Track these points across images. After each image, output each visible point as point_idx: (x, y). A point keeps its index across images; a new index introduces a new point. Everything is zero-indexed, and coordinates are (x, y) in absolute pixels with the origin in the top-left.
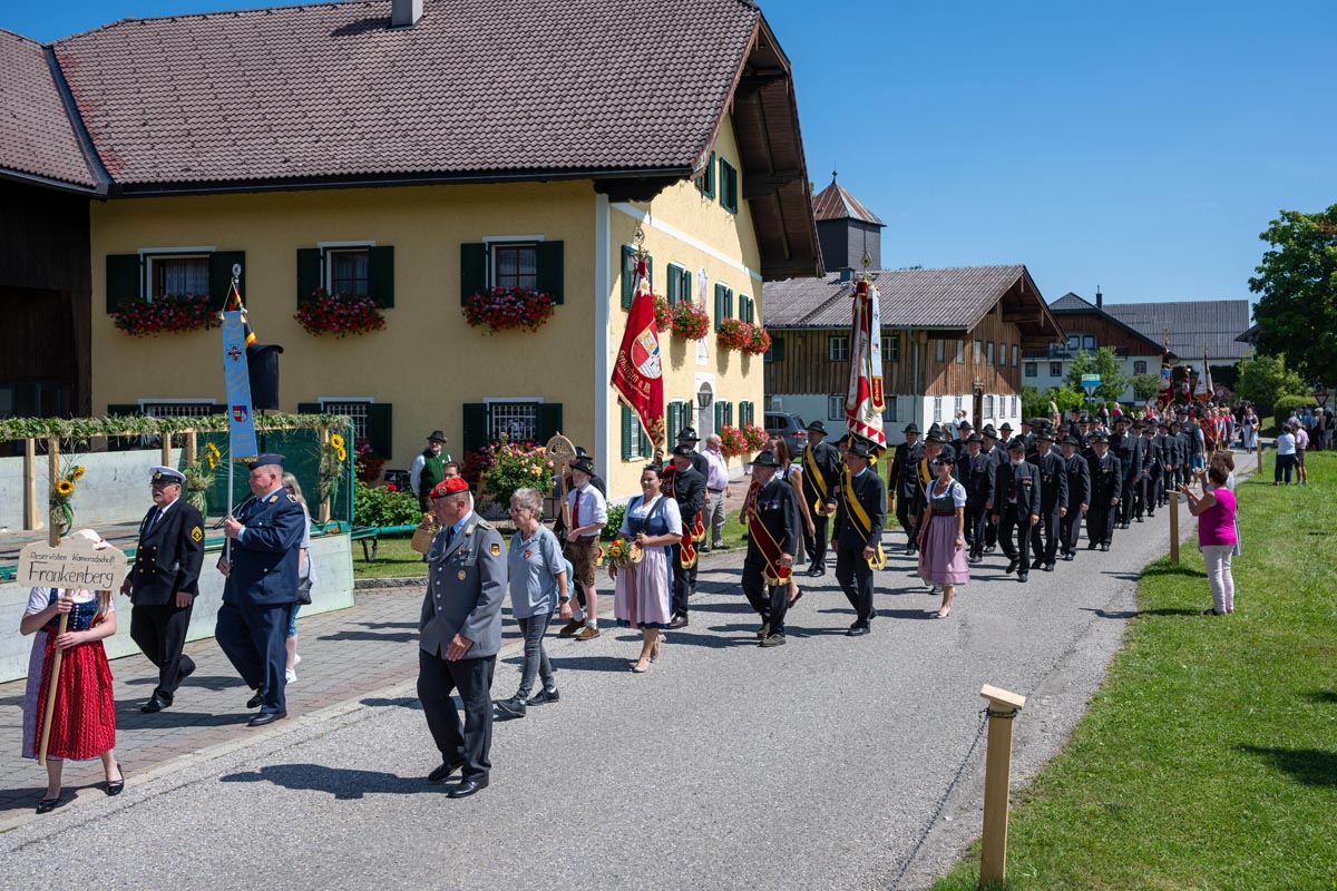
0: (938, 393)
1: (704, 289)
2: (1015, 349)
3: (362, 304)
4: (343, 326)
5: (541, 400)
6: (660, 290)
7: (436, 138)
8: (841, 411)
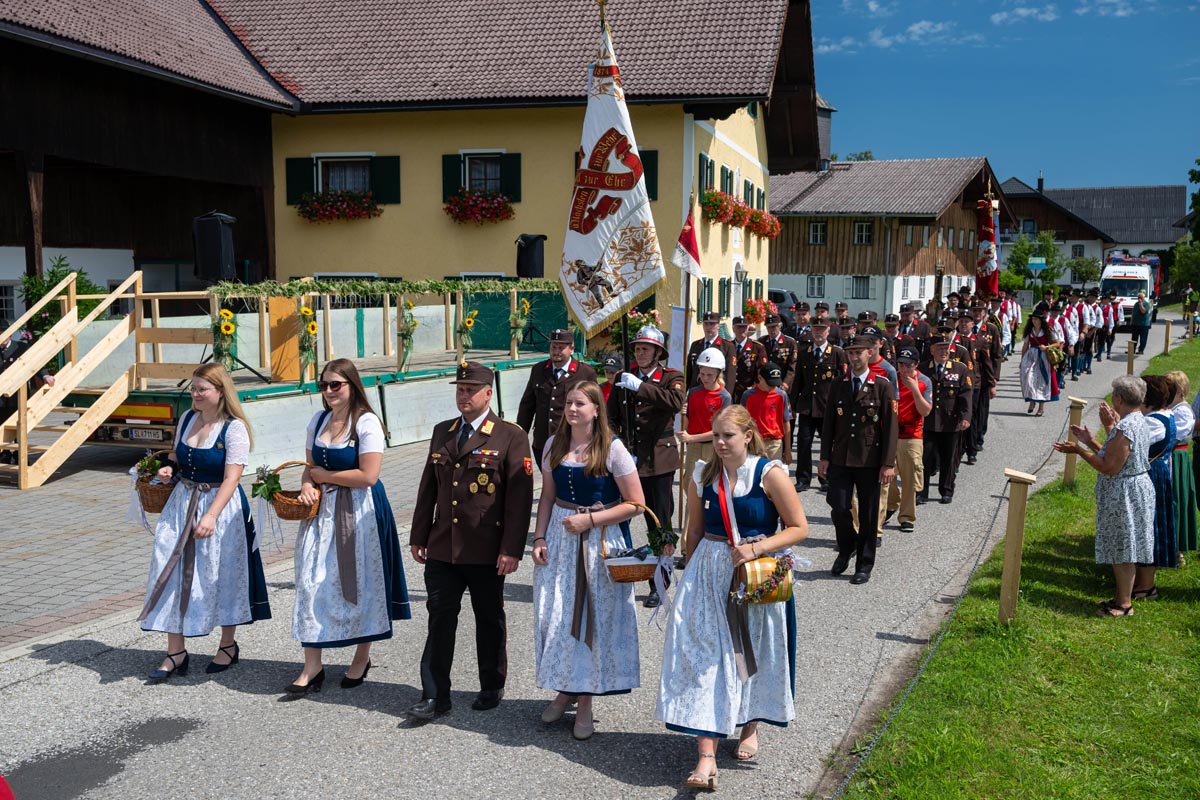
0: (907, 274)
2: (972, 234)
3: (498, 199)
4: (484, 216)
6: (717, 188)
7: (551, 65)
8: (819, 289)
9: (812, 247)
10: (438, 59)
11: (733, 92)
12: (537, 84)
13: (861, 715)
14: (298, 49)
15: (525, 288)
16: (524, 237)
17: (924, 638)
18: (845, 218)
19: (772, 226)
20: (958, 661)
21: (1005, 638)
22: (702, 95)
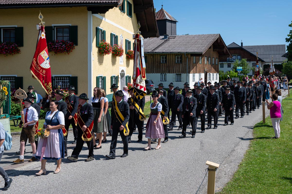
0: (194, 73)
1: (122, 41)
2: (217, 59)
3: (13, 45)
5: (71, 76)
6: (108, 41)
9: (162, 64)
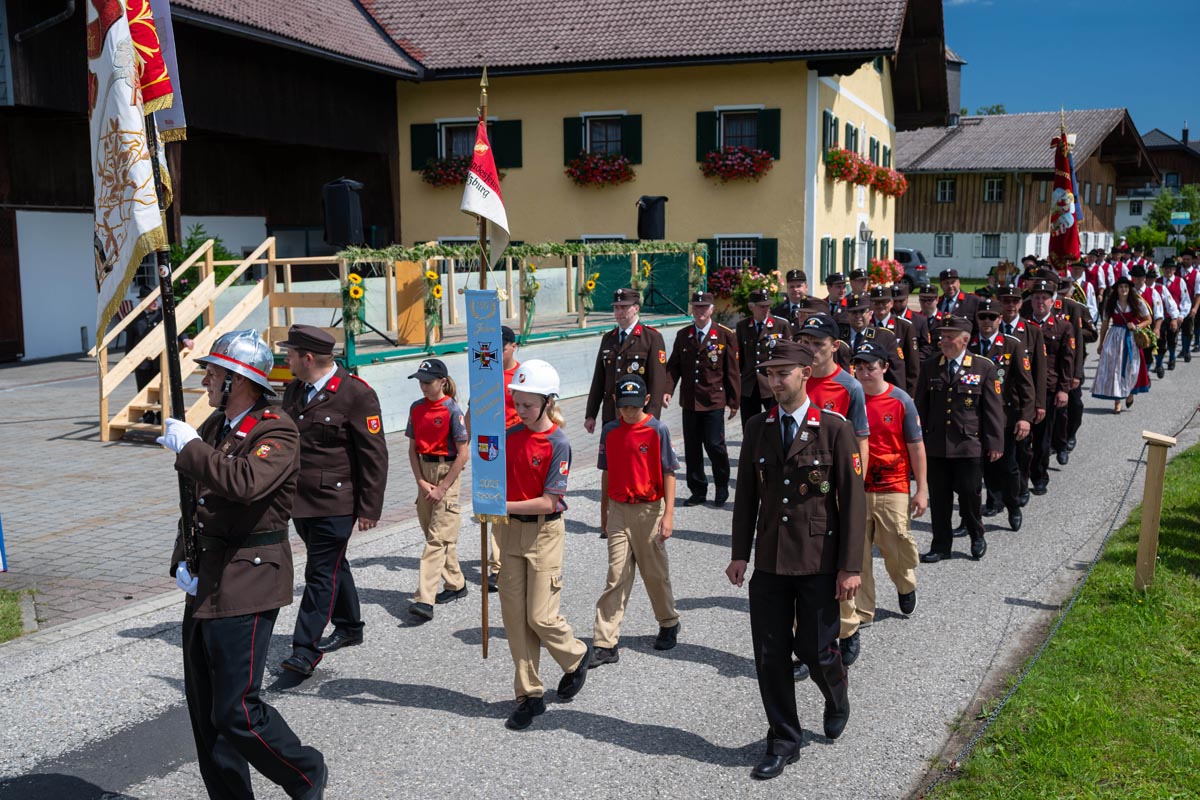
0: (1040, 232)
1: (864, 141)
2: (1110, 188)
3: (619, 161)
4: (605, 179)
5: (760, 236)
6: (842, 145)
7: (672, 25)
8: (947, 248)
9: (940, 205)
10: (559, 22)
11: (858, 47)
12: (658, 44)
13: (988, 680)
14: (422, 16)
15: (646, 249)
16: (645, 199)
17: (1054, 603)
18: (975, 175)
19: (898, 184)
20: (1092, 628)
21: (1142, 605)
22: (826, 51)
